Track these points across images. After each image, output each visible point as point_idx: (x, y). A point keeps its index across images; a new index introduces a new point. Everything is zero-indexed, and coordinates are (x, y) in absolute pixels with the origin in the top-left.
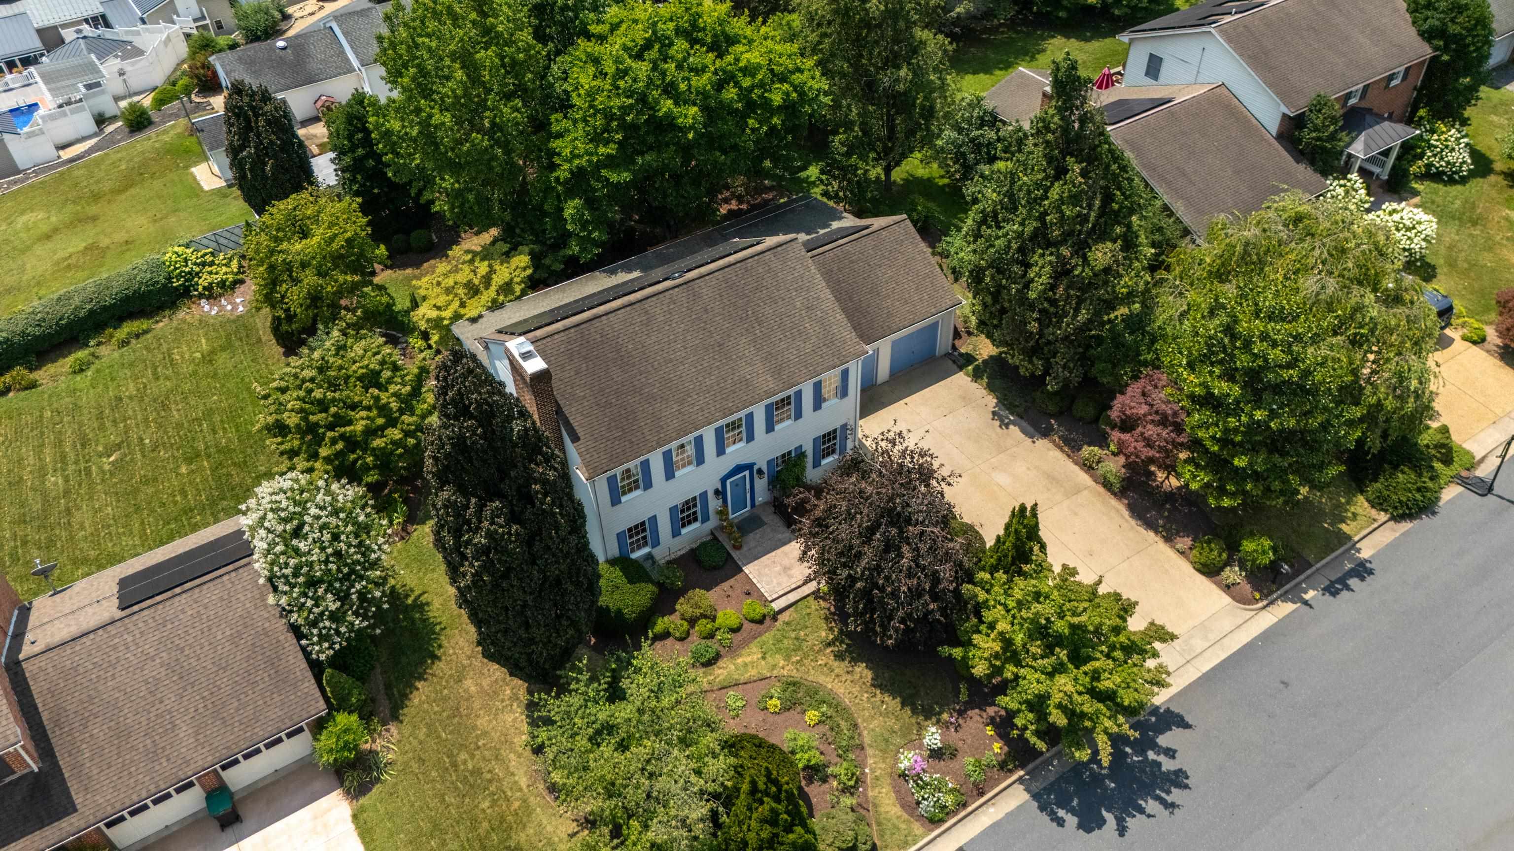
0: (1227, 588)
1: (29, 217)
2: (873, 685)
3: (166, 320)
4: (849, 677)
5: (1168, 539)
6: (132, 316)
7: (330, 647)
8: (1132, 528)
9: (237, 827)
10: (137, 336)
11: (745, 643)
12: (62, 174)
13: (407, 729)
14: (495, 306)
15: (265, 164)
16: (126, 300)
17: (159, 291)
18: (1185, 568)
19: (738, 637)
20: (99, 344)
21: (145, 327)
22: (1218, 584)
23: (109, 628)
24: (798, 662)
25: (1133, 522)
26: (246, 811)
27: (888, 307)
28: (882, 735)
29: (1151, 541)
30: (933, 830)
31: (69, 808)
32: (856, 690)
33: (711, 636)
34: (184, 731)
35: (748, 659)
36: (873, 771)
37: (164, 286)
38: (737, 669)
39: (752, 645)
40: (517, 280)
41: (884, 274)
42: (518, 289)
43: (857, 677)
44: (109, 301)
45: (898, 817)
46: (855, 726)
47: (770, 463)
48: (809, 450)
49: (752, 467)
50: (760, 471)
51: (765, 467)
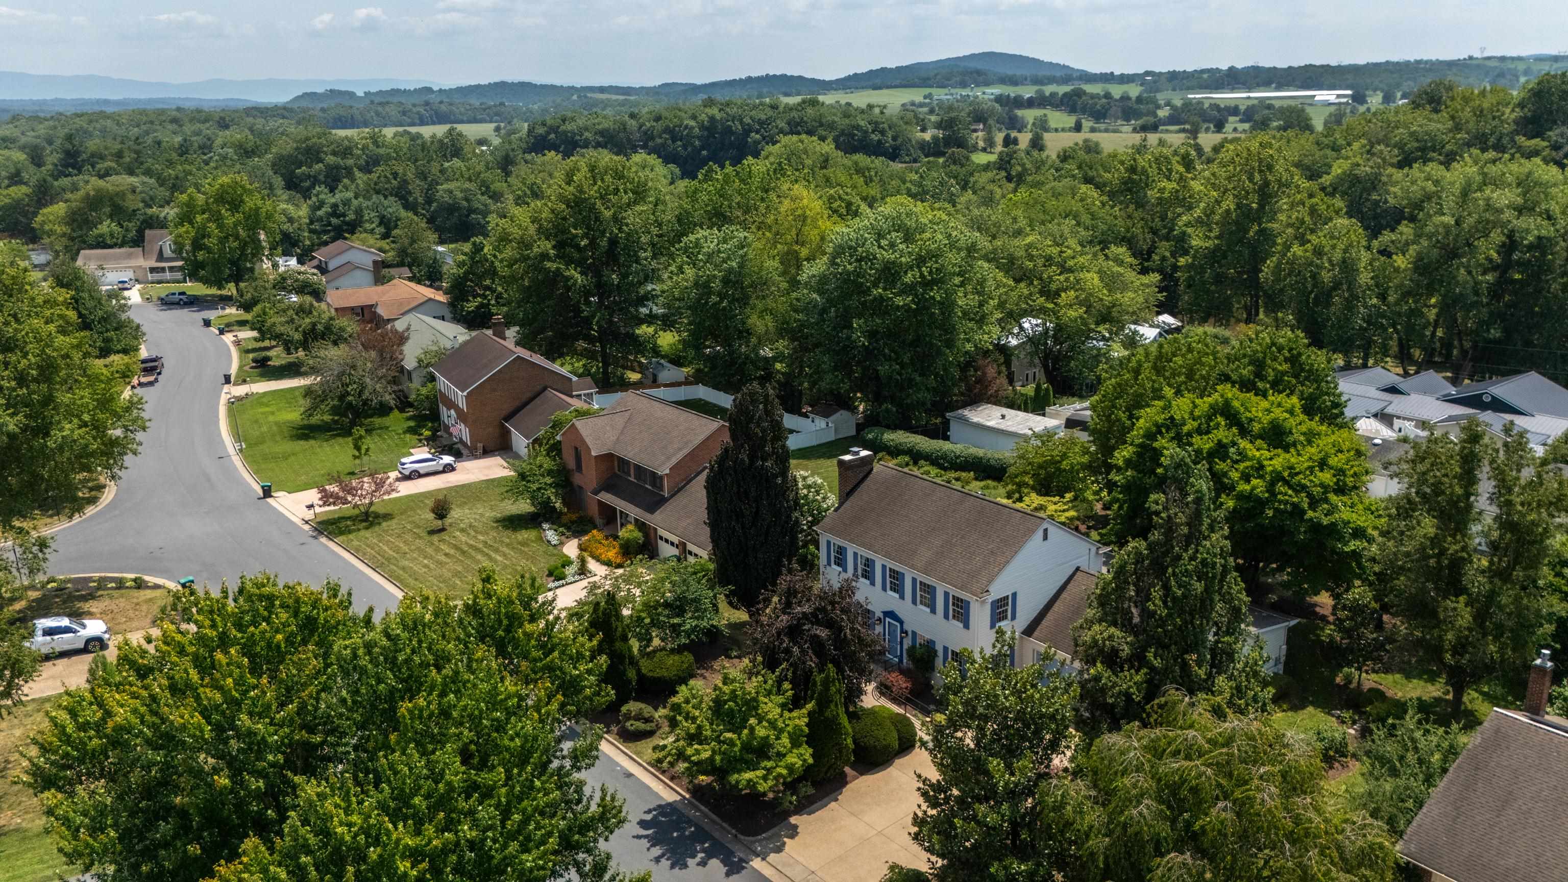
47: (914, 633)
48: (940, 653)
49: (902, 623)
50: (906, 633)
51: (910, 633)
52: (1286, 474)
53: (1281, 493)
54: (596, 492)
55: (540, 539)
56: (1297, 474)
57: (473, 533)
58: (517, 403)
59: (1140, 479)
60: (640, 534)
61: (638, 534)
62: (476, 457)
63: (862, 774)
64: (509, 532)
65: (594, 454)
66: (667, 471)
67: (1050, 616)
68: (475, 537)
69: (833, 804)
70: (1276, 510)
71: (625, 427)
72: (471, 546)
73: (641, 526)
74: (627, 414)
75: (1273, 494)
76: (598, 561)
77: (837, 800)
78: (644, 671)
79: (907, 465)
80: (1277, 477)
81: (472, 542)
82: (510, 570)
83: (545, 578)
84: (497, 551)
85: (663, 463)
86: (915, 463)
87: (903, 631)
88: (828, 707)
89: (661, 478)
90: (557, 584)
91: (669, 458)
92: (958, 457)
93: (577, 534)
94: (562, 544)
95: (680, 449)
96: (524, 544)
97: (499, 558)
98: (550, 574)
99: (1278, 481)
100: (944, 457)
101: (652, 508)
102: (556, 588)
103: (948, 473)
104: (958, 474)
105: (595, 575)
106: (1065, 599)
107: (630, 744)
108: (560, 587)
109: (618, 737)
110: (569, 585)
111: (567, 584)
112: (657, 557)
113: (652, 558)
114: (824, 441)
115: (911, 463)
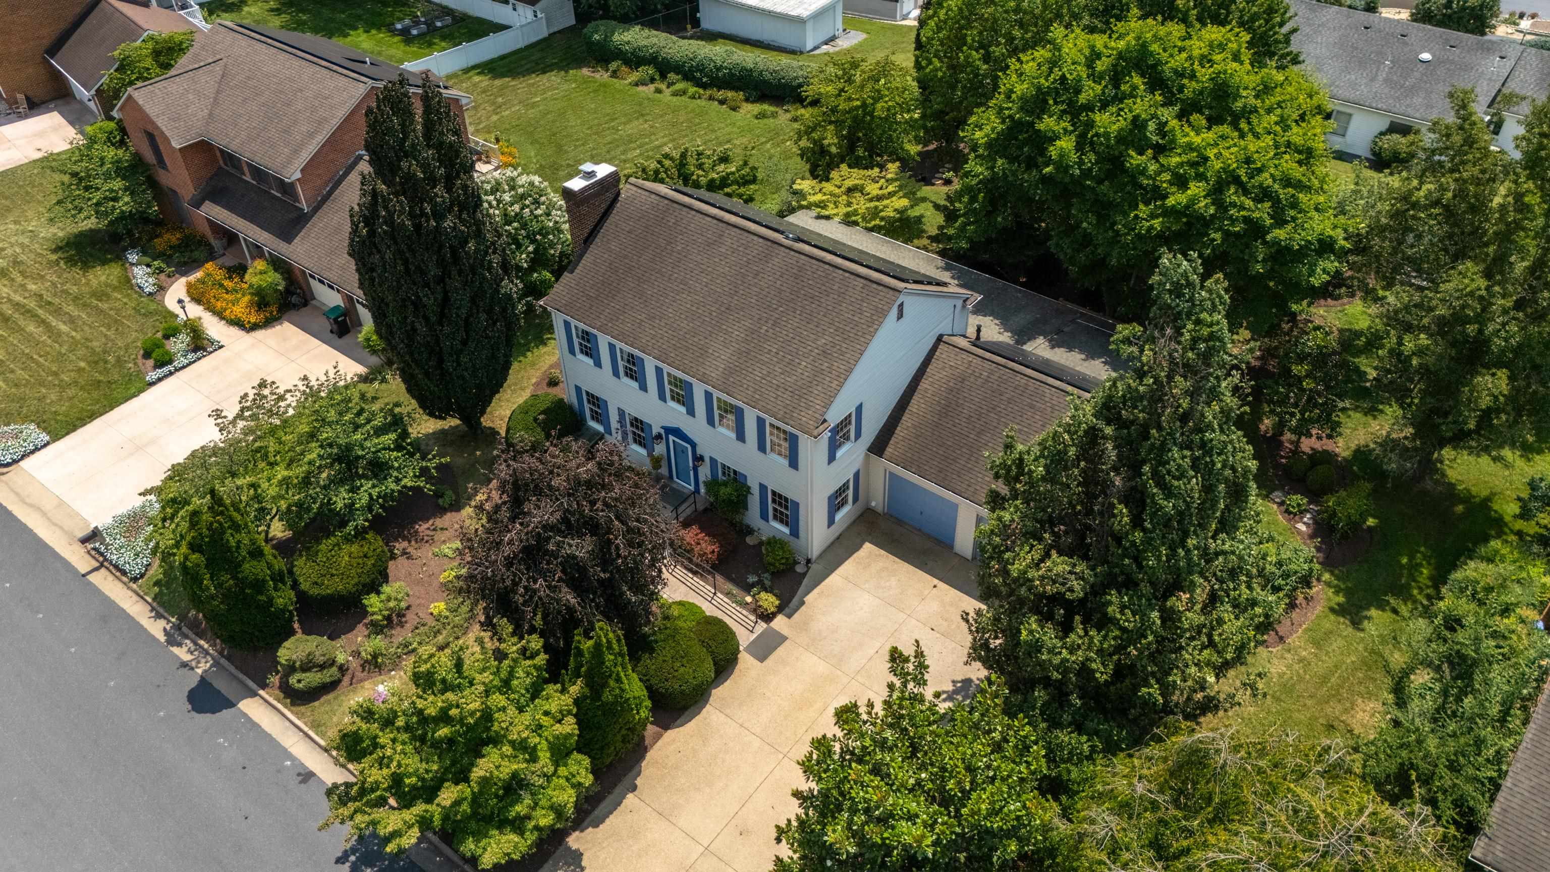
9: (335, 338)
20: (787, 110)
26: (347, 339)
31: (289, 239)
36: (391, 678)
47: (713, 461)
48: (756, 490)
49: (694, 446)
50: (701, 458)
51: (707, 460)
52: (1242, 172)
53: (1233, 204)
54: (198, 205)
55: (127, 282)
56: (1260, 171)
57: (19, 279)
58: (63, 26)
59: (1014, 173)
60: (278, 276)
61: (274, 278)
62: (22, 117)
63: (666, 728)
64: (77, 273)
65: (176, 144)
66: (298, 175)
67: (907, 420)
68: (23, 286)
69: (630, 796)
70: (1227, 234)
71: (218, 92)
72: (17, 306)
73: (278, 264)
74: (218, 68)
75: (1222, 206)
76: (222, 318)
77: (634, 788)
78: (304, 586)
79: (652, 80)
80: (1229, 179)
81: (17, 298)
82: (81, 352)
83: (140, 361)
84: (58, 312)
85: (289, 162)
86: (663, 76)
87: (699, 459)
88: (605, 685)
89: (292, 185)
90: (160, 372)
91: (296, 152)
92: (719, 69)
93: (184, 268)
94: (162, 289)
95: (311, 135)
96: (100, 295)
97: (63, 328)
98: (147, 355)
99: (1228, 184)
100: (701, 67)
101: (288, 232)
102: (160, 380)
103: (708, 92)
104: (721, 94)
105: (221, 347)
106: (926, 391)
107: (302, 709)
108: (166, 376)
109: (282, 695)
110: (181, 372)
111: (177, 370)
112: (314, 302)
113: (305, 304)
114: (533, 39)
115: (657, 77)
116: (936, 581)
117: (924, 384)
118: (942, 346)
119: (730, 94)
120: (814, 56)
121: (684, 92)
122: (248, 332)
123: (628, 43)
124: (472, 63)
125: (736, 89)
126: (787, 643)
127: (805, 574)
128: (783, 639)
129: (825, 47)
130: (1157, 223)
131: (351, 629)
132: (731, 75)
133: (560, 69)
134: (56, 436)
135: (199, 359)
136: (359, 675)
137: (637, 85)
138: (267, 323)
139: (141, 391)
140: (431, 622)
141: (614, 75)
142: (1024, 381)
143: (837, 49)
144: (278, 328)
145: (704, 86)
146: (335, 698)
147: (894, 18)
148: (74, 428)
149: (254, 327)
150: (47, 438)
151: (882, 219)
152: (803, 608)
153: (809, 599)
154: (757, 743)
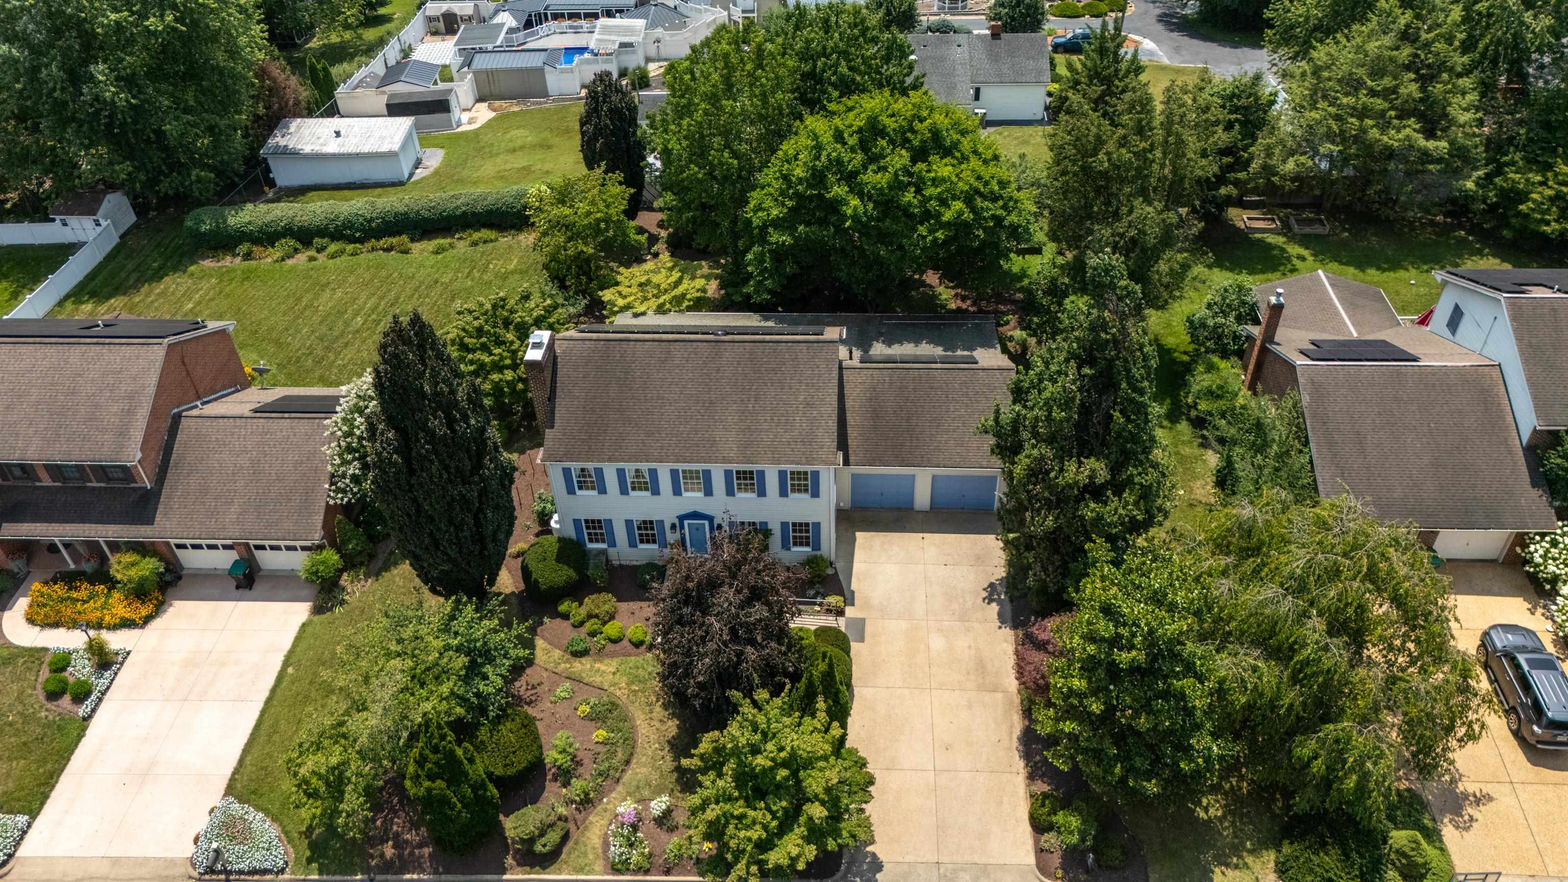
0: (1040, 851)
1: (521, 132)
2: (669, 742)
3: (510, 238)
4: (658, 724)
5: (1031, 777)
6: (490, 226)
7: (342, 499)
8: (1010, 749)
9: (246, 592)
10: (485, 242)
11: (612, 655)
12: (564, 106)
13: (376, 585)
14: (661, 310)
15: (598, 141)
16: (490, 213)
17: (514, 214)
18: (1023, 810)
19: (610, 647)
20: (461, 238)
21: (493, 237)
22: (1036, 842)
23: (238, 420)
24: (635, 691)
25: (1015, 743)
26: (258, 587)
27: (940, 442)
28: (639, 781)
29: (1014, 770)
30: (608, 874)
31: (150, 521)
32: (653, 737)
33: (593, 634)
34: (235, 508)
35: (603, 668)
36: (608, 803)
37: (519, 212)
38: (591, 670)
39: (616, 660)
40: (688, 296)
41: (957, 410)
42: (686, 303)
43: (664, 728)
44: (479, 209)
45: (594, 848)
46: (628, 762)
47: (731, 523)
48: (777, 530)
49: (711, 519)
50: (719, 526)
51: (725, 524)
66: (140, 455)
67: (852, 433)
76: (107, 629)
83: (55, 705)
85: (121, 446)
87: (716, 527)
89: (128, 467)
90: (87, 704)
91: (126, 433)
98: (55, 694)
101: (138, 516)
102: (94, 711)
103: (368, 245)
104: (385, 242)
105: (128, 653)
106: (853, 406)
107: (556, 866)
108: (97, 705)
109: (528, 869)
110: (109, 693)
111: (104, 693)
112: (184, 572)
113: (180, 578)
114: (108, 249)
115: (299, 246)
116: (921, 535)
117: (849, 403)
118: (845, 372)
119: (394, 240)
120: (417, 182)
121: (343, 252)
122: (142, 627)
123: (250, 223)
124: (63, 293)
125: (399, 233)
126: (867, 622)
127: (836, 573)
128: (863, 621)
129: (418, 171)
130: (940, 235)
131: (543, 788)
132: (385, 222)
133: (175, 269)
134: (33, 814)
135: (116, 674)
136: (579, 817)
137: (283, 260)
138: (159, 609)
139: (84, 729)
140: (602, 749)
141: (248, 256)
142: (916, 373)
143: (432, 169)
144: (171, 609)
145: (361, 241)
146: (576, 843)
147: (450, 126)
148: (45, 797)
149: (147, 620)
150: (26, 817)
151: (689, 300)
152: (856, 595)
153: (854, 586)
154: (906, 691)
